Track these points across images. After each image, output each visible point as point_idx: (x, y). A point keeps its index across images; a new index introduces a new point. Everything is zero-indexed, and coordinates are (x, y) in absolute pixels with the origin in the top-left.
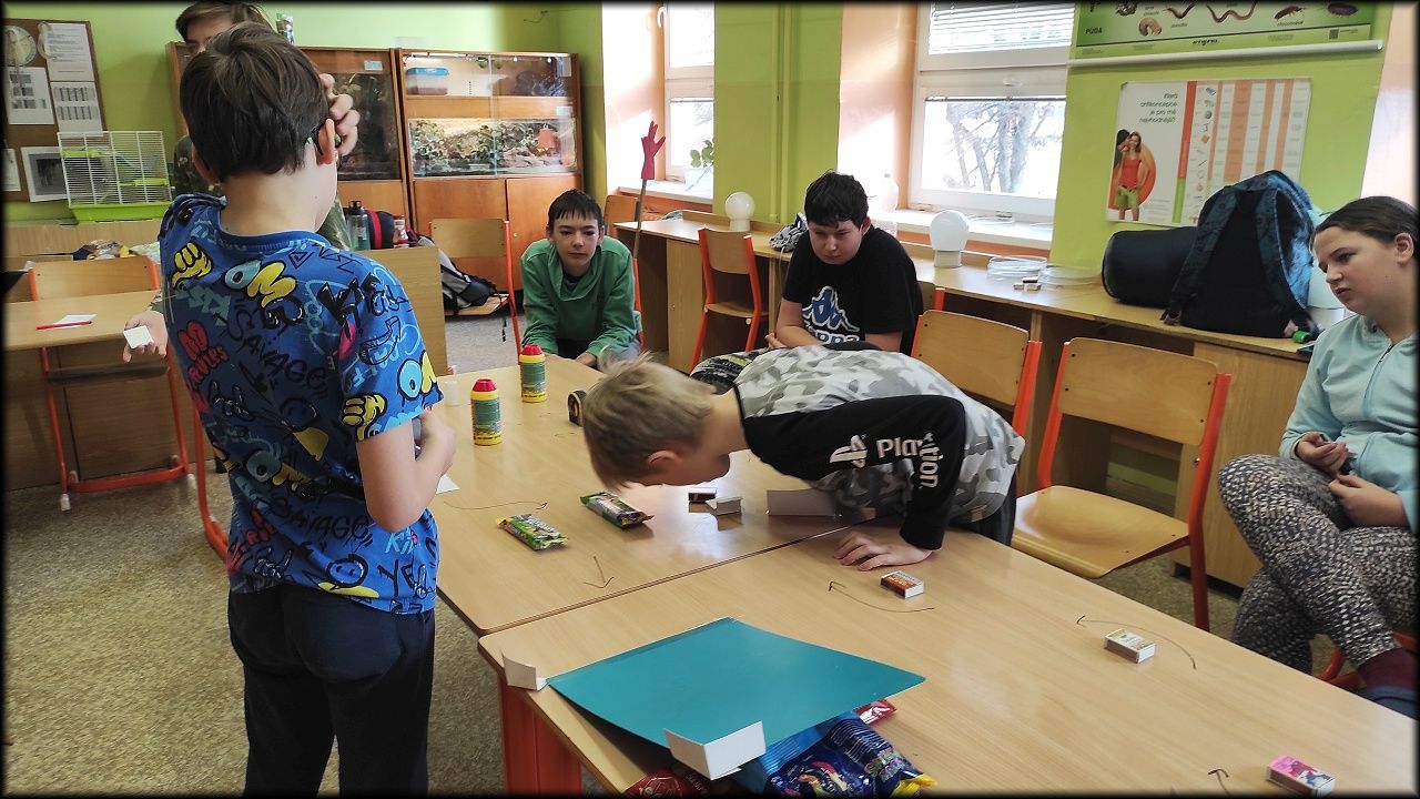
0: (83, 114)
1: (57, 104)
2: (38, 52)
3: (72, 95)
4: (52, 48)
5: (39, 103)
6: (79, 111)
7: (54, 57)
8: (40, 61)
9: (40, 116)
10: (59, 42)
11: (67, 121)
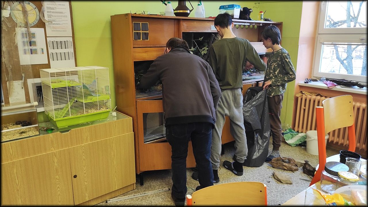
0: (64, 57)
1: (50, 51)
2: (40, 19)
3: (59, 45)
4: (49, 16)
5: (39, 51)
6: (63, 55)
7: (50, 22)
8: (41, 24)
9: (40, 59)
10: (53, 12)
11: (56, 61)
